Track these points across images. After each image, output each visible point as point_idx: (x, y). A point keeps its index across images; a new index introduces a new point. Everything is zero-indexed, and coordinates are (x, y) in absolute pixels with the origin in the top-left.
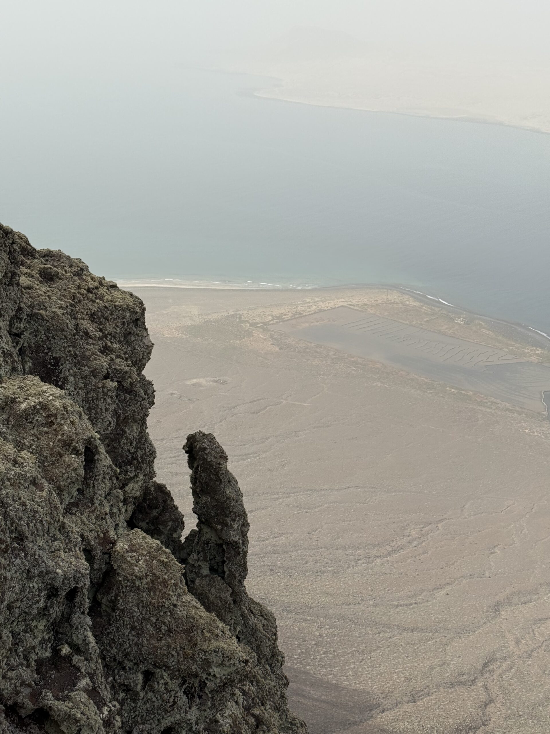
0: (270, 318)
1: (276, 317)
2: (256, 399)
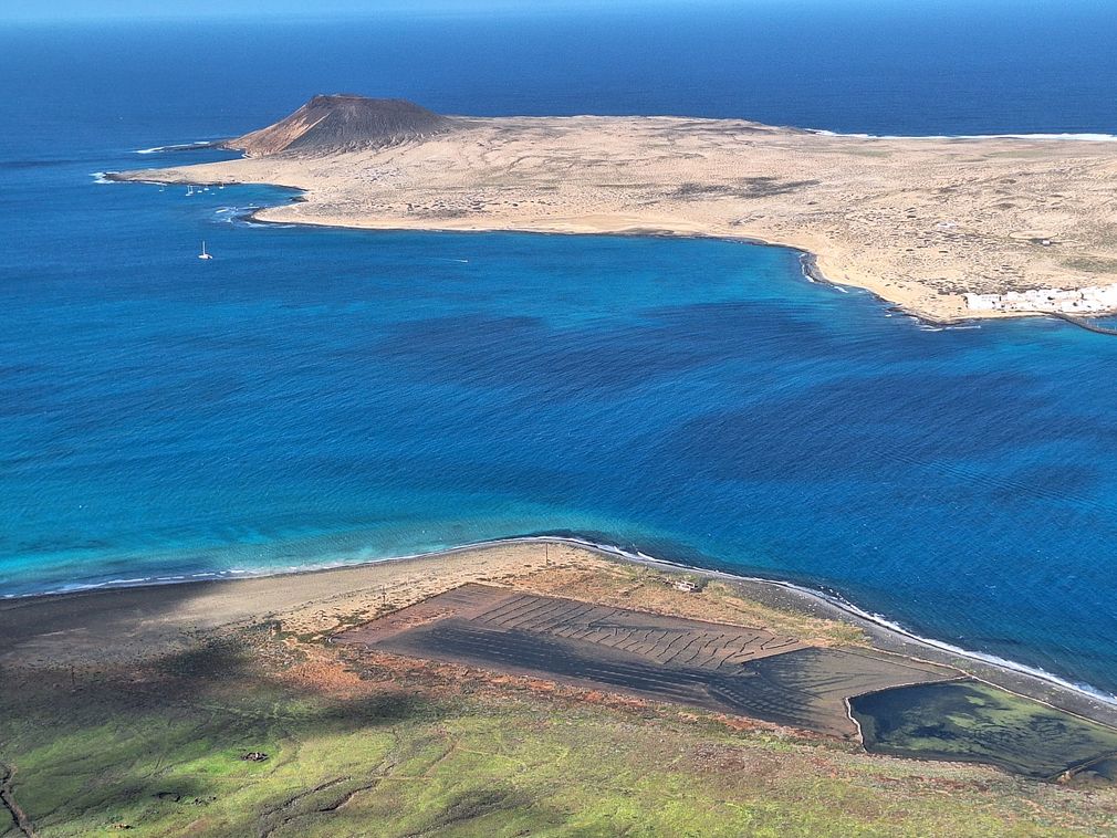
0: (336, 622)
1: (347, 618)
2: (326, 782)
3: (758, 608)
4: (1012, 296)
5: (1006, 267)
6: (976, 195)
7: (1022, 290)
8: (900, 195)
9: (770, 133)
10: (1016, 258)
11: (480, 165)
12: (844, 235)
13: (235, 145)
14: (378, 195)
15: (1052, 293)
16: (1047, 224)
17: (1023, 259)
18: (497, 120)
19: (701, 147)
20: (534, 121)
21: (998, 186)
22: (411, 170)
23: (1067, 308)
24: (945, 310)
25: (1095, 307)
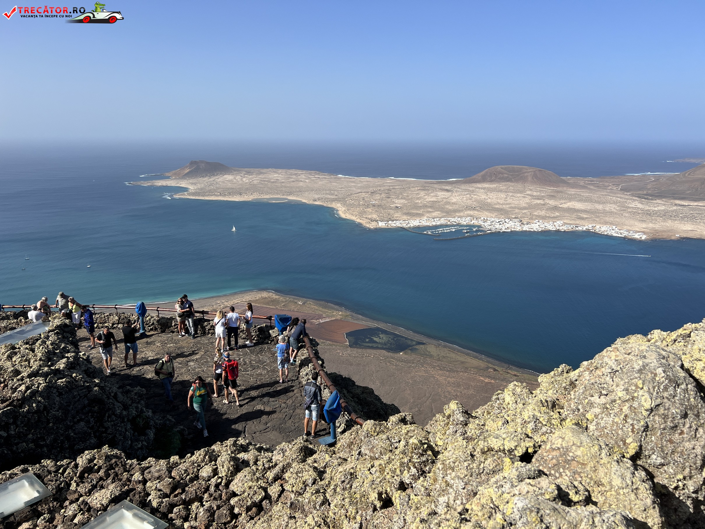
3: (321, 309)
4: (390, 222)
5: (389, 214)
6: (381, 194)
7: (393, 221)
8: (360, 194)
9: (325, 175)
10: (392, 212)
11: (240, 182)
12: (344, 204)
13: (167, 174)
14: (210, 190)
15: (401, 222)
16: (399, 202)
17: (393, 212)
18: (246, 169)
19: (305, 179)
20: (257, 169)
21: (386, 191)
22: (221, 183)
23: (404, 225)
24: (372, 226)
25: (412, 226)
